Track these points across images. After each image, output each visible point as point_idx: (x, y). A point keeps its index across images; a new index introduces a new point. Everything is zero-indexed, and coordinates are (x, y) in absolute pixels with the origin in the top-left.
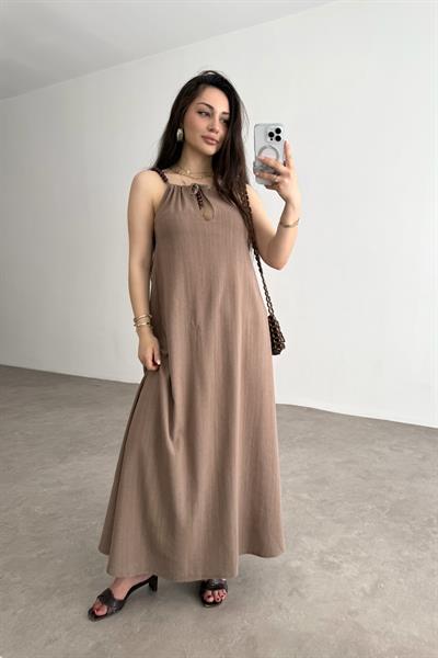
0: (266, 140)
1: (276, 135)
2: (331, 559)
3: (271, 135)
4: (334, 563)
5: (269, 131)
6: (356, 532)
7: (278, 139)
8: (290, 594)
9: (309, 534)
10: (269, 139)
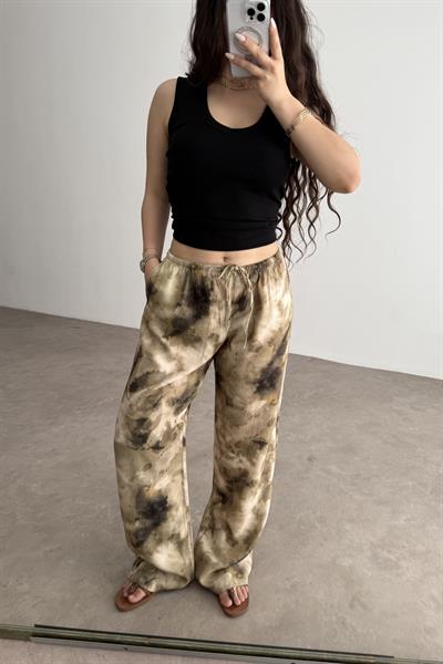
0: (245, 19)
1: (257, 12)
2: (385, 554)
3: (251, 12)
4: (391, 560)
5: (248, 6)
6: (404, 517)
7: (261, 17)
8: (352, 606)
9: (351, 521)
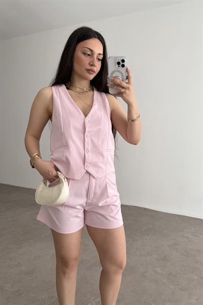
0: (115, 66)
1: (121, 63)
3: (119, 63)
5: (117, 61)
7: (123, 66)
10: (117, 66)
